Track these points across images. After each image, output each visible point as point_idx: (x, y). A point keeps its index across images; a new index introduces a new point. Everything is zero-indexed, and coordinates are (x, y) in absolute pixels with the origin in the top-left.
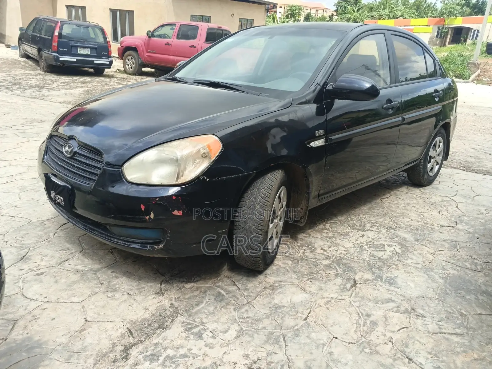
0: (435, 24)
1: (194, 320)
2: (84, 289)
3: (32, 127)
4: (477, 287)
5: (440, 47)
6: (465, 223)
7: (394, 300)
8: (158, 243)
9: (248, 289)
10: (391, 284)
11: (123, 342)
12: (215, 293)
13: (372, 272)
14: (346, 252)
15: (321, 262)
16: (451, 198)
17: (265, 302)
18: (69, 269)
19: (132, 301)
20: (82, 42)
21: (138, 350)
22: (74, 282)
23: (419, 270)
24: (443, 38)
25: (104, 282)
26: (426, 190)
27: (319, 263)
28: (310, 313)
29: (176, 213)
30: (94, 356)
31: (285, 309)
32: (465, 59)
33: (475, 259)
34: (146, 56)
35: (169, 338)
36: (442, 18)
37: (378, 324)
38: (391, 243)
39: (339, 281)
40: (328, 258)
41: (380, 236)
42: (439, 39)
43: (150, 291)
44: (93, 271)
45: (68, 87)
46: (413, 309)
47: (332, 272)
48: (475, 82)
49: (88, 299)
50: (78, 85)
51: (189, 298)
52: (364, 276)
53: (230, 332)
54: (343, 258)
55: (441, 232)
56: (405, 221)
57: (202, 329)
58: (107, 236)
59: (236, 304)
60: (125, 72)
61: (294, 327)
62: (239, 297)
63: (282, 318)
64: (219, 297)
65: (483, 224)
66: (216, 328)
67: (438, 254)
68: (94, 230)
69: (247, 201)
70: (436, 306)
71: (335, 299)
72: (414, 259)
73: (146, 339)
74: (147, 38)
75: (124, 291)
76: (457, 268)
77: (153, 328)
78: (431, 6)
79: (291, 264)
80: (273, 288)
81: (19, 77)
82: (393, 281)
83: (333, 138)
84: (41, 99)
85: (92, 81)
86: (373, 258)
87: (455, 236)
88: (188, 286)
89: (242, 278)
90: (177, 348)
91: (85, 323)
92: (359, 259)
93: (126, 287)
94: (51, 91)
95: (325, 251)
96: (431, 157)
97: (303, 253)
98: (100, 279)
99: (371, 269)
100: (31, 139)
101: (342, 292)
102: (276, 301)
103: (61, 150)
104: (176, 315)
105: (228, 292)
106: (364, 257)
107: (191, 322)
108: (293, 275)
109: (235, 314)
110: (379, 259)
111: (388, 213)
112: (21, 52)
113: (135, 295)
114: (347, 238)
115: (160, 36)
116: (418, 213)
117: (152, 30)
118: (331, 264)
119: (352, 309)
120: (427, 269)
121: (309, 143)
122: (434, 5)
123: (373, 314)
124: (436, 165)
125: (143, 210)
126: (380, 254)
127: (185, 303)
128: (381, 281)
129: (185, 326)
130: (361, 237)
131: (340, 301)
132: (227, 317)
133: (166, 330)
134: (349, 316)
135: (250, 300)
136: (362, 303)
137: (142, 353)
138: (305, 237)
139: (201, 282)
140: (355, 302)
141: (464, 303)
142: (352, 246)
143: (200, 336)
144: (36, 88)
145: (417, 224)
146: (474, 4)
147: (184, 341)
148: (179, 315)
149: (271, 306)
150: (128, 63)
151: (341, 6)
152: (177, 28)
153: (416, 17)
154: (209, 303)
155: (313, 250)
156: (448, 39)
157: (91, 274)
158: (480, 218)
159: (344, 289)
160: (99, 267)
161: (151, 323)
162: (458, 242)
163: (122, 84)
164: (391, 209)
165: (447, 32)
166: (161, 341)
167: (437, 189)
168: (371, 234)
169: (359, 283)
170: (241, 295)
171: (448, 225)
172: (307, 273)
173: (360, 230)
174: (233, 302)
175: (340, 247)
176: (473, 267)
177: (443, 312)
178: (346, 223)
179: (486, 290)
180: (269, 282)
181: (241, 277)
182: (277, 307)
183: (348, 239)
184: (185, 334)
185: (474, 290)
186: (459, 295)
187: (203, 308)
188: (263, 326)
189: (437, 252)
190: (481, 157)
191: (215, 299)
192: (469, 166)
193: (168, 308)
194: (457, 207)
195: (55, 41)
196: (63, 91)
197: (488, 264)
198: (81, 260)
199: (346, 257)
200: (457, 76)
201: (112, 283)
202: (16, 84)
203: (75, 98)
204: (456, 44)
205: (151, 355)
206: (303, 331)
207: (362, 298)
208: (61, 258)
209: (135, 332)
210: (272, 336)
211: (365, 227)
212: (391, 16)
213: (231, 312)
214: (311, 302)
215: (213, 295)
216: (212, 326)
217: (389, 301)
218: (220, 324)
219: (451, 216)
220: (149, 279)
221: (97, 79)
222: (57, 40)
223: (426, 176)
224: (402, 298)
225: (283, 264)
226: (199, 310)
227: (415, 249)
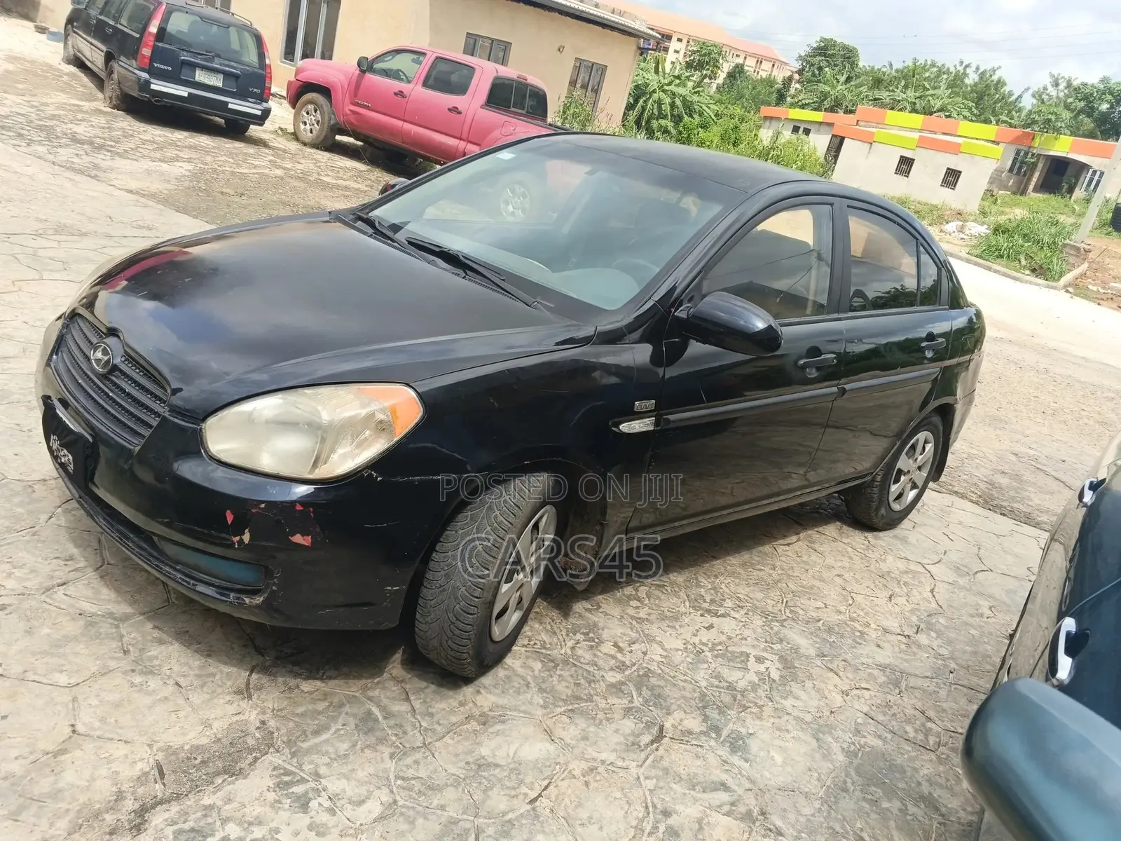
0: (1012, 143)
1: (300, 767)
2: (85, 657)
3: (55, 244)
4: (913, 785)
5: (1014, 193)
6: (936, 632)
7: (729, 787)
8: (254, 593)
9: (431, 715)
10: (734, 749)
11: (140, 791)
12: (360, 711)
13: (705, 715)
14: (663, 660)
15: (605, 674)
16: (927, 567)
17: (460, 748)
18: (62, 606)
19: (181, 701)
20: (208, 57)
21: (167, 815)
22: (68, 639)
23: (804, 726)
24: (1025, 175)
25: (131, 649)
26: (879, 538)
27: (598, 677)
28: (546, 788)
29: (298, 539)
30: (72, 815)
31: (497, 771)
32: (1059, 234)
33: (929, 719)
34: (348, 112)
35: (238, 799)
36: (1027, 130)
37: (682, 835)
38: (765, 654)
39: (628, 725)
40: (622, 667)
41: (747, 633)
42: (1014, 177)
43: (226, 684)
44: (115, 619)
45: (158, 155)
46: (763, 814)
47: (619, 703)
48: (1071, 290)
49: (88, 682)
50: (181, 155)
51: (303, 715)
52: (686, 722)
53: (369, 805)
54: (653, 672)
55: (879, 646)
56: (809, 606)
57: (313, 789)
58: (152, 555)
59: (398, 743)
60: (295, 136)
61: (504, 813)
62: (409, 728)
63: (485, 791)
64: (367, 724)
65: (973, 641)
66: (344, 791)
67: (855, 695)
68: (128, 538)
69: (460, 532)
70: (813, 815)
71: (609, 765)
72: (803, 700)
73: (190, 792)
74: (358, 72)
75: (169, 677)
76: (886, 735)
77: (211, 770)
78: (1011, 100)
79: (540, 671)
80: (485, 720)
81: (50, 111)
82: (741, 742)
83: (671, 417)
84: (89, 176)
85: (214, 147)
86: (716, 683)
87: (906, 660)
88: (307, 686)
89: (426, 688)
90: (250, 824)
91: (70, 737)
92: (685, 681)
93: (176, 668)
94: (117, 158)
95: (620, 650)
96: (900, 472)
97: (573, 648)
98: (125, 639)
99: (705, 707)
100: (46, 275)
101: (628, 751)
102: (484, 751)
103: (87, 353)
104: (266, 748)
105: (388, 715)
106: (697, 678)
107: (293, 769)
108: (535, 697)
109: (391, 765)
110: (728, 688)
111: (779, 581)
112: (68, 53)
113: (190, 690)
114: (674, 627)
115: (386, 73)
116: (844, 593)
117: (370, 55)
118: (624, 683)
119: (636, 794)
120: (819, 729)
121: (617, 425)
122: (1017, 99)
123: (676, 813)
124: (912, 489)
125: (229, 522)
126: (734, 676)
127: (291, 724)
128: (716, 740)
129: (277, 777)
130: (706, 628)
131: (619, 770)
132: (372, 770)
133: (237, 779)
134: (626, 807)
135: (430, 740)
136: (661, 784)
137: (174, 823)
138: (587, 610)
139: (336, 682)
140: (647, 778)
141: (873, 816)
142: (679, 647)
143: (303, 804)
144: (86, 147)
145: (834, 618)
146: (1103, 114)
147: (268, 809)
148: (272, 750)
149: (471, 760)
150: (306, 118)
151: (812, 65)
152: (427, 62)
153: (974, 119)
154: (342, 732)
155: (595, 644)
156: (1035, 179)
157: (108, 625)
158: (971, 626)
159: (633, 744)
160: (129, 610)
161: (209, 758)
162: (907, 674)
163: (280, 167)
164: (790, 572)
165: (1035, 165)
166: (219, 803)
167: (904, 540)
168: (728, 625)
169: (670, 735)
170: (414, 726)
171: (899, 631)
172: (567, 695)
173: (709, 611)
174: (394, 738)
175: (655, 645)
176: (921, 737)
177: (824, 831)
178: (683, 590)
179: (930, 793)
180: (481, 706)
181: (424, 684)
182: (482, 765)
183: (677, 630)
184: (274, 793)
185: (904, 789)
186: (870, 797)
187: (327, 741)
188: (442, 802)
189: (855, 692)
190: (1025, 478)
191: (357, 726)
192: (992, 495)
193: (252, 729)
194: (932, 591)
195: (147, 46)
196: (146, 164)
197: (953, 734)
198: (93, 588)
199: (660, 671)
200: (1035, 269)
201: (149, 654)
202: (40, 128)
203: (169, 187)
204: (1050, 193)
205: (193, 830)
206: (521, 826)
207: (666, 771)
208: (52, 577)
209: (170, 775)
210: (453, 827)
211: (721, 606)
212: (918, 106)
213: (382, 760)
214: (557, 764)
215: (355, 716)
216: (334, 785)
217: (719, 787)
218: (354, 783)
219: (912, 611)
220: (228, 656)
221: (227, 146)
222: (152, 43)
223: (883, 511)
224: (748, 785)
225: (522, 667)
226: (316, 745)
227: (810, 677)
